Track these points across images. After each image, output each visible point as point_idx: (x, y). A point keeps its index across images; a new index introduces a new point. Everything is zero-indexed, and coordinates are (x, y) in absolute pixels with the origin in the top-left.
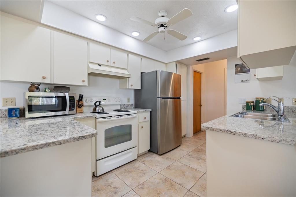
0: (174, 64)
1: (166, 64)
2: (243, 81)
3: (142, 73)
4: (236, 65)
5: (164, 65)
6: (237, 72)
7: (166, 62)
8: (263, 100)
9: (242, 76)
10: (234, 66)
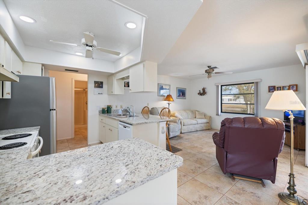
0: (40, 66)
2: (99, 94)
5: (21, 63)
6: (95, 87)
9: (99, 90)
10: (94, 82)
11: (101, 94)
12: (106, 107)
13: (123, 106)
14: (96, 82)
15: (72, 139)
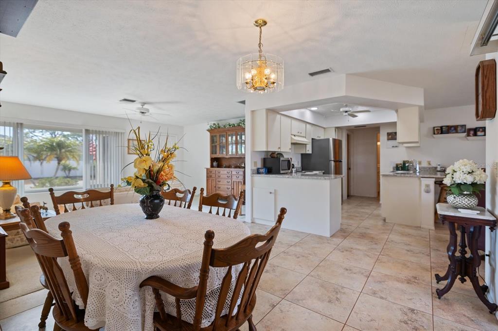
0: (334, 129)
1: (324, 128)
2: (393, 147)
3: (312, 139)
4: (388, 133)
5: (323, 130)
6: (388, 139)
7: (325, 127)
8: (408, 162)
9: (392, 143)
10: (386, 134)
11: (396, 147)
12: (402, 163)
13: (431, 163)
14: (389, 134)
15: (375, 198)
